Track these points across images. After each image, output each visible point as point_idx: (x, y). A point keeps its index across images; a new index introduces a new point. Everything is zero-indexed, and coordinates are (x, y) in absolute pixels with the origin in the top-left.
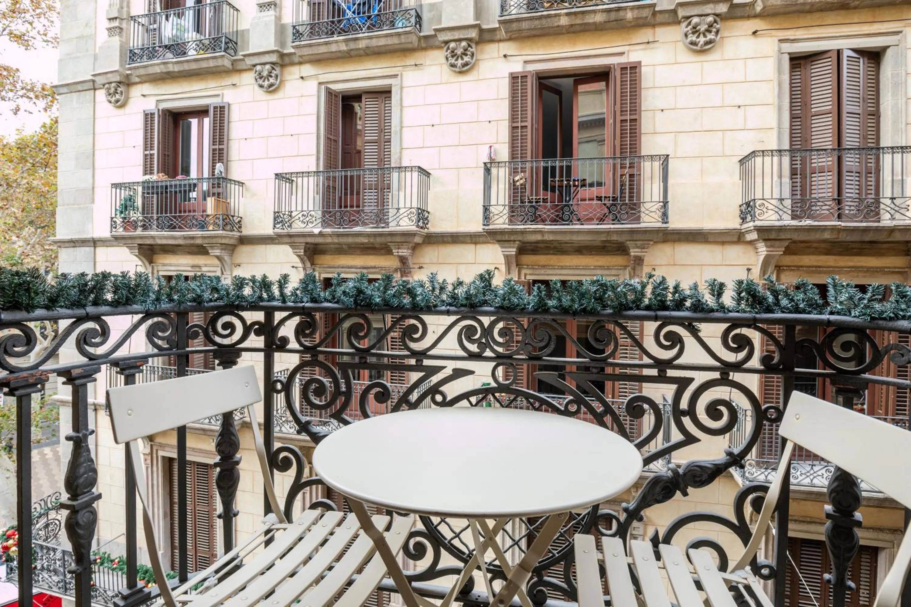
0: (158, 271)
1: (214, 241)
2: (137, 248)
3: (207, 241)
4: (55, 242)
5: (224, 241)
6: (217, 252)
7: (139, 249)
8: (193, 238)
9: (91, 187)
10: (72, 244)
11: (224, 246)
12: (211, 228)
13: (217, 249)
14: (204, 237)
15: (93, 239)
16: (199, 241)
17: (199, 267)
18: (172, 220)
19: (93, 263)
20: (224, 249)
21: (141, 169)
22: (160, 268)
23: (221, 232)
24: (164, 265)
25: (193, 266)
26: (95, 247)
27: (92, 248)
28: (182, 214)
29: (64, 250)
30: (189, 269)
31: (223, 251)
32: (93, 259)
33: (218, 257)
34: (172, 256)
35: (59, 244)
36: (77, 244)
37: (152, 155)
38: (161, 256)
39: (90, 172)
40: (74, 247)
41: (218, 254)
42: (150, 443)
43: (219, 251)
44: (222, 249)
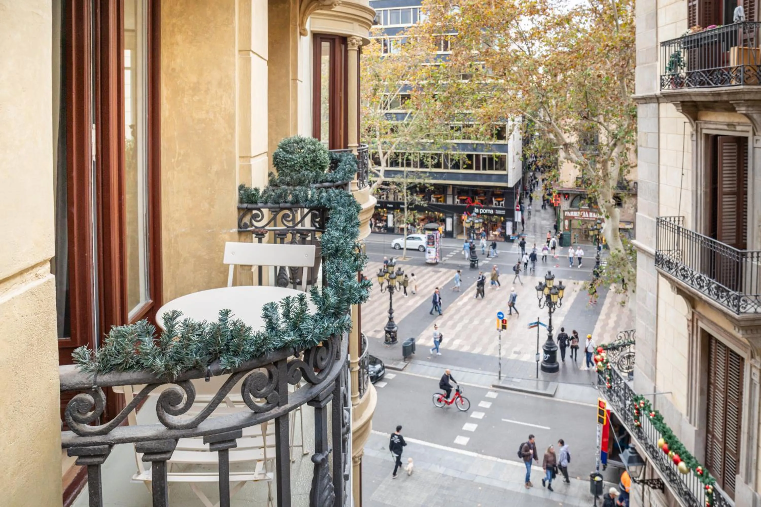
0: (701, 129)
1: (738, 97)
2: (680, 105)
3: (731, 98)
4: (635, 99)
5: (747, 97)
6: (743, 110)
7: (683, 106)
8: (719, 94)
9: (655, 46)
10: (644, 101)
11: (749, 103)
12: (734, 83)
13: (743, 106)
14: (729, 94)
15: (656, 96)
16: (725, 98)
17: (734, 126)
18: (702, 76)
19: (657, 119)
20: (753, 106)
21: (686, 22)
22: (703, 126)
23: (742, 87)
24: (706, 122)
25: (729, 125)
26: (659, 103)
27: (657, 105)
28: (710, 69)
29: (640, 105)
30: (725, 127)
31: (750, 109)
32: (657, 115)
33: (746, 115)
34: (712, 113)
35: (637, 101)
36: (648, 101)
37: (694, 6)
38: (703, 112)
39: (654, 30)
40: (646, 103)
41: (744, 112)
42: (692, 310)
43: (744, 108)
44: (748, 106)
